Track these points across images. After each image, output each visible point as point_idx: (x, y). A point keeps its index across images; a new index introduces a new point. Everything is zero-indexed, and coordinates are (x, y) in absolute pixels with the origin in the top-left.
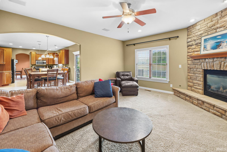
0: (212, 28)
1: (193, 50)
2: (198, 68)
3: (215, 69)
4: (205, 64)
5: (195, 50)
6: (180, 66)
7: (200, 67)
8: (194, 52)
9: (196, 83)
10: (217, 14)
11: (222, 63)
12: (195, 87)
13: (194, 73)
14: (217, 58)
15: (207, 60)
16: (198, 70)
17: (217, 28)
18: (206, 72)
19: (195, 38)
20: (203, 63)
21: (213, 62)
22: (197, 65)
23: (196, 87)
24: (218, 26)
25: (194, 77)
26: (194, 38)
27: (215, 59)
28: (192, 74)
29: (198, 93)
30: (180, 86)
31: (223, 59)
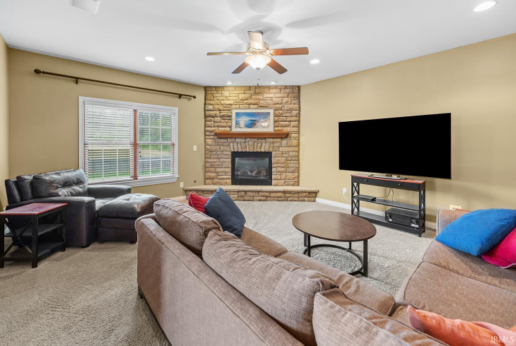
0: (245, 102)
1: (216, 124)
2: (224, 151)
3: (248, 150)
4: (235, 144)
5: (220, 124)
6: (195, 148)
7: (228, 148)
8: (218, 126)
9: (221, 172)
10: (250, 87)
11: (256, 144)
12: (219, 177)
13: (217, 158)
14: (250, 138)
15: (237, 140)
16: (224, 153)
17: (251, 104)
18: (235, 155)
19: (221, 108)
20: (231, 144)
21: (245, 142)
22: (223, 145)
23: (222, 177)
24: (252, 101)
25: (219, 163)
26: (218, 106)
27: (247, 140)
28: (215, 160)
29: (226, 184)
30: (195, 182)
31: (256, 140)
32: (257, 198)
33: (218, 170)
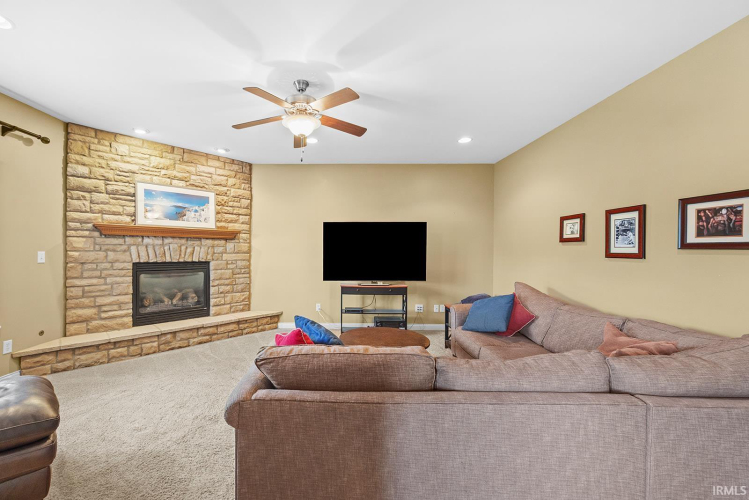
0: (163, 172)
1: (97, 207)
2: (117, 261)
3: (168, 260)
4: (144, 248)
5: (106, 207)
6: (41, 256)
7: (126, 257)
8: (101, 212)
9: (110, 304)
10: (173, 148)
11: (183, 248)
12: (103, 315)
13: (100, 277)
14: (173, 237)
15: (146, 240)
16: (116, 265)
17: (175, 178)
18: (139, 269)
19: (110, 175)
20: (133, 249)
21: (163, 245)
22: (114, 251)
23: (110, 314)
24: (175, 173)
25: (103, 287)
26: (102, 170)
27: (167, 241)
28: (95, 281)
29: (124, 326)
30: (42, 333)
31: (183, 241)
32: (196, 340)
33: (100, 301)
